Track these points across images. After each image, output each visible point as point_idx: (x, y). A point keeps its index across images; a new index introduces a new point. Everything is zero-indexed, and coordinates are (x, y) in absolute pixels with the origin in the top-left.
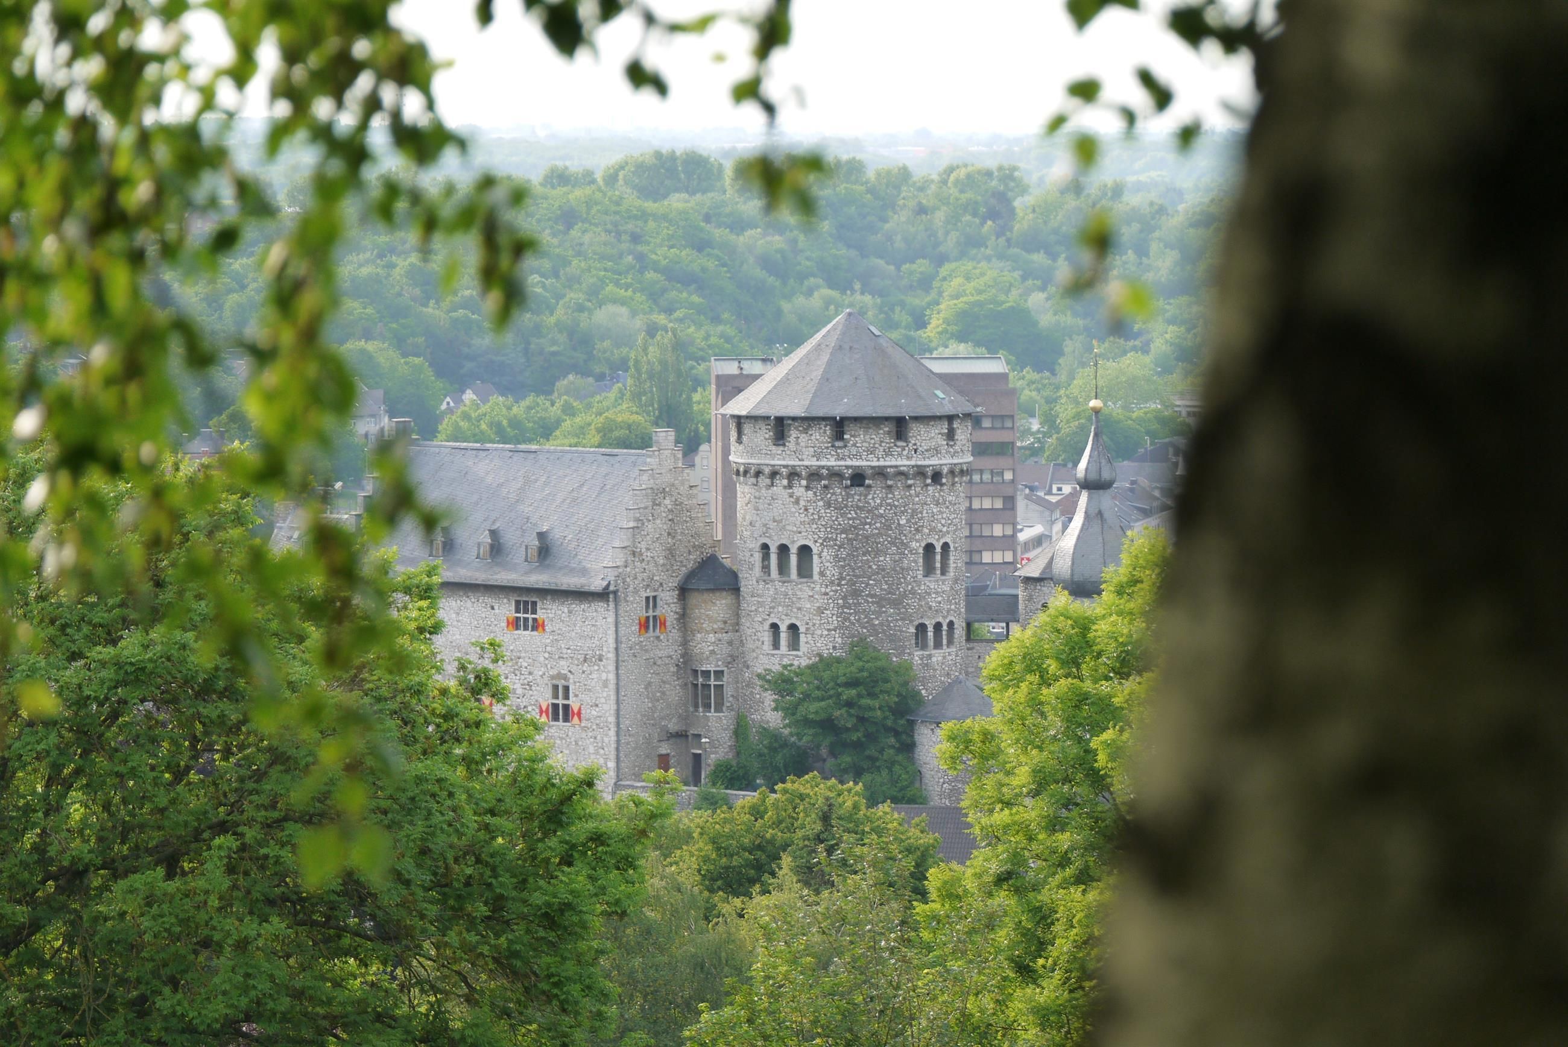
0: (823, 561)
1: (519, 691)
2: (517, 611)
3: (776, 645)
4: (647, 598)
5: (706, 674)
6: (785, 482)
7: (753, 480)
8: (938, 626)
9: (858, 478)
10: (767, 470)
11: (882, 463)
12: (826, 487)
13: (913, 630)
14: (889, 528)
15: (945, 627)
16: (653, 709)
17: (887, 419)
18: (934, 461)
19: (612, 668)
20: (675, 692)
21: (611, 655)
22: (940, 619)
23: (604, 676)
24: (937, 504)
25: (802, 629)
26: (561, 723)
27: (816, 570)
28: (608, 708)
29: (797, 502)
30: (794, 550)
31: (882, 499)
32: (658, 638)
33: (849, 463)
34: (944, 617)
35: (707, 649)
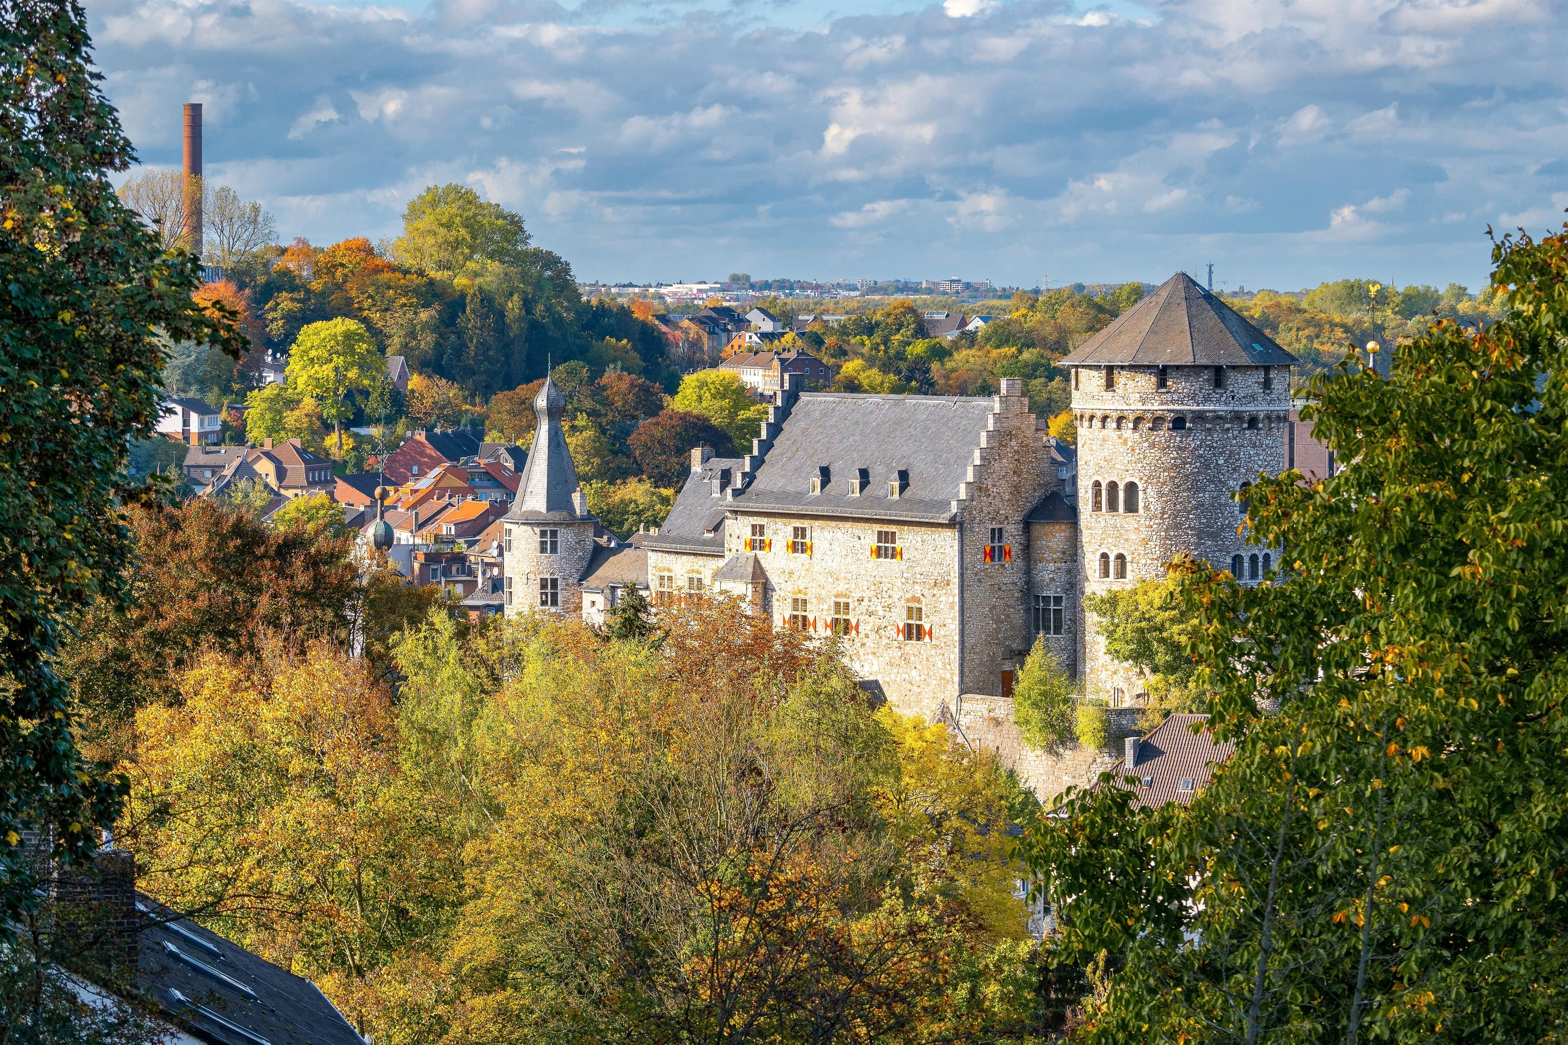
0: (1147, 497)
1: (881, 613)
2: (879, 541)
3: (1106, 575)
4: (993, 530)
5: (1046, 599)
6: (1115, 425)
7: (1088, 424)
8: (1254, 558)
9: (1179, 422)
11: (1201, 408)
12: (1150, 429)
13: (1229, 560)
14: (1208, 467)
15: (1261, 559)
16: (998, 631)
17: (1206, 367)
18: (1251, 408)
19: (957, 592)
20: (1018, 616)
21: (956, 581)
22: (1256, 552)
23: (951, 599)
24: (1254, 446)
25: (1128, 558)
26: (914, 642)
27: (1141, 505)
28: (954, 627)
29: (1125, 442)
30: (1121, 487)
31: (1202, 441)
32: (1003, 566)
33: (1171, 407)
34: (1260, 550)
35: (1047, 577)
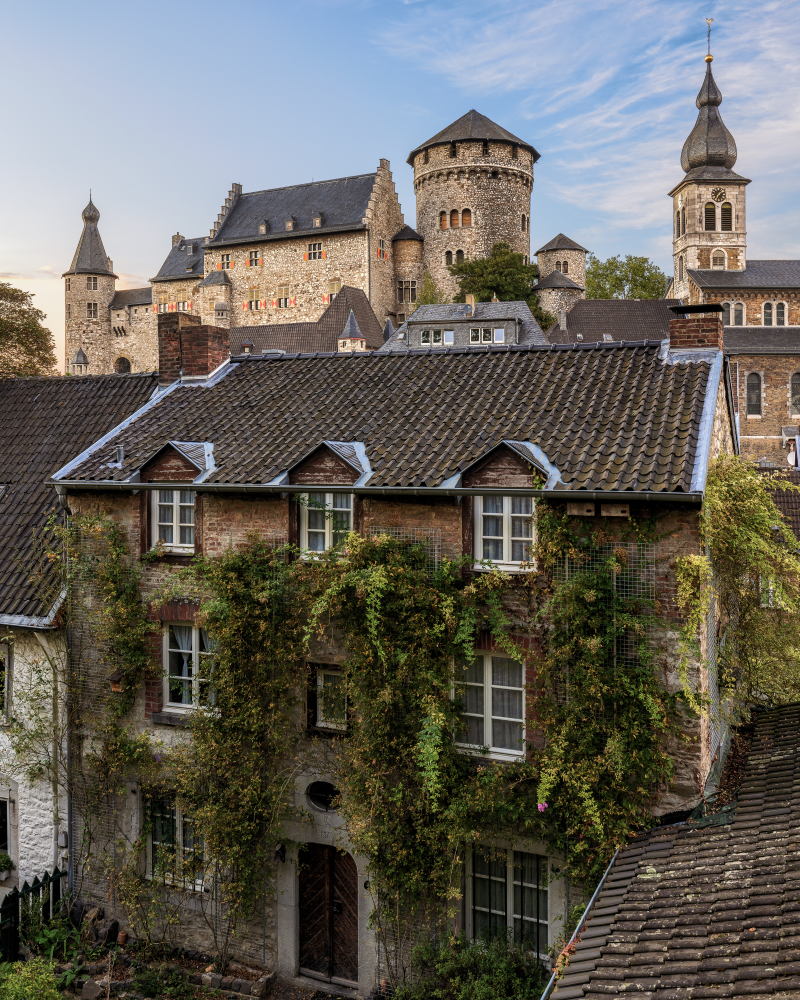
0: (476, 216)
1: (311, 291)
2: (310, 250)
3: (449, 263)
4: (380, 240)
5: (407, 283)
6: (456, 177)
7: (436, 179)
9: (495, 174)
10: (445, 172)
11: (506, 167)
12: (479, 178)
16: (383, 298)
17: (511, 142)
19: (367, 270)
20: (390, 293)
21: (367, 264)
23: (362, 275)
24: (526, 196)
25: (465, 252)
27: (472, 221)
29: (463, 186)
30: (460, 212)
31: (505, 186)
32: (384, 262)
33: (491, 165)
35: (407, 270)
